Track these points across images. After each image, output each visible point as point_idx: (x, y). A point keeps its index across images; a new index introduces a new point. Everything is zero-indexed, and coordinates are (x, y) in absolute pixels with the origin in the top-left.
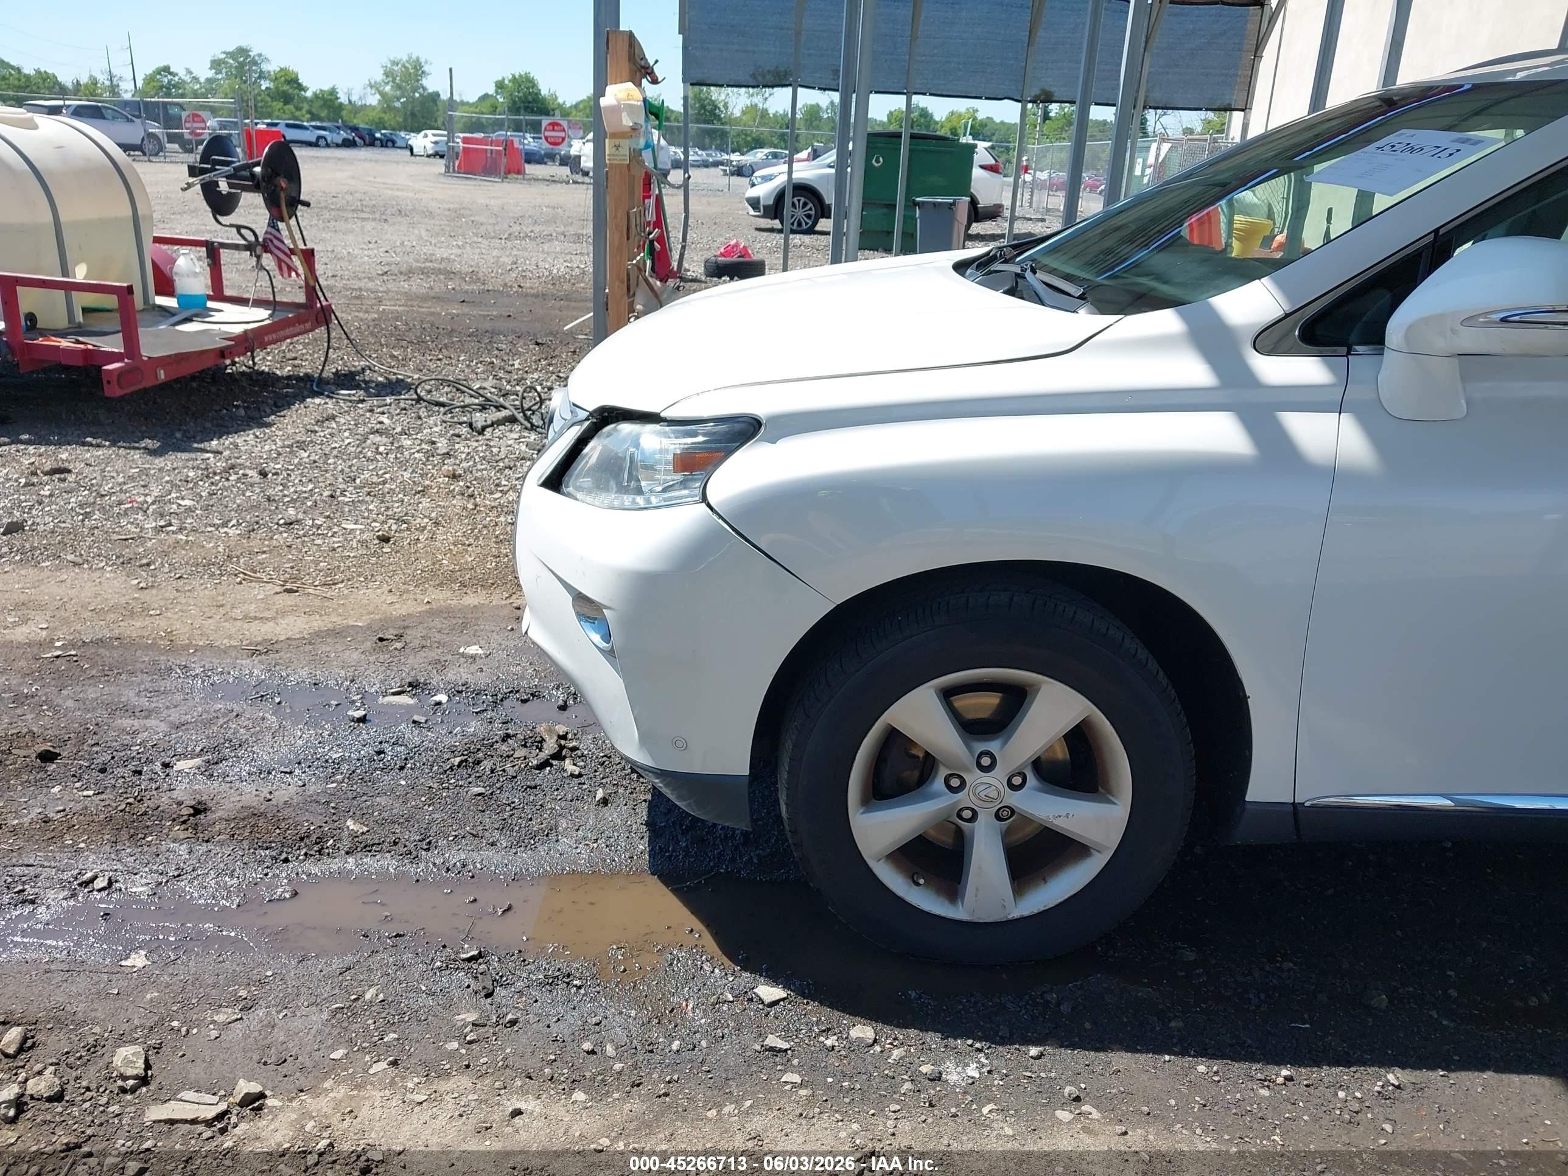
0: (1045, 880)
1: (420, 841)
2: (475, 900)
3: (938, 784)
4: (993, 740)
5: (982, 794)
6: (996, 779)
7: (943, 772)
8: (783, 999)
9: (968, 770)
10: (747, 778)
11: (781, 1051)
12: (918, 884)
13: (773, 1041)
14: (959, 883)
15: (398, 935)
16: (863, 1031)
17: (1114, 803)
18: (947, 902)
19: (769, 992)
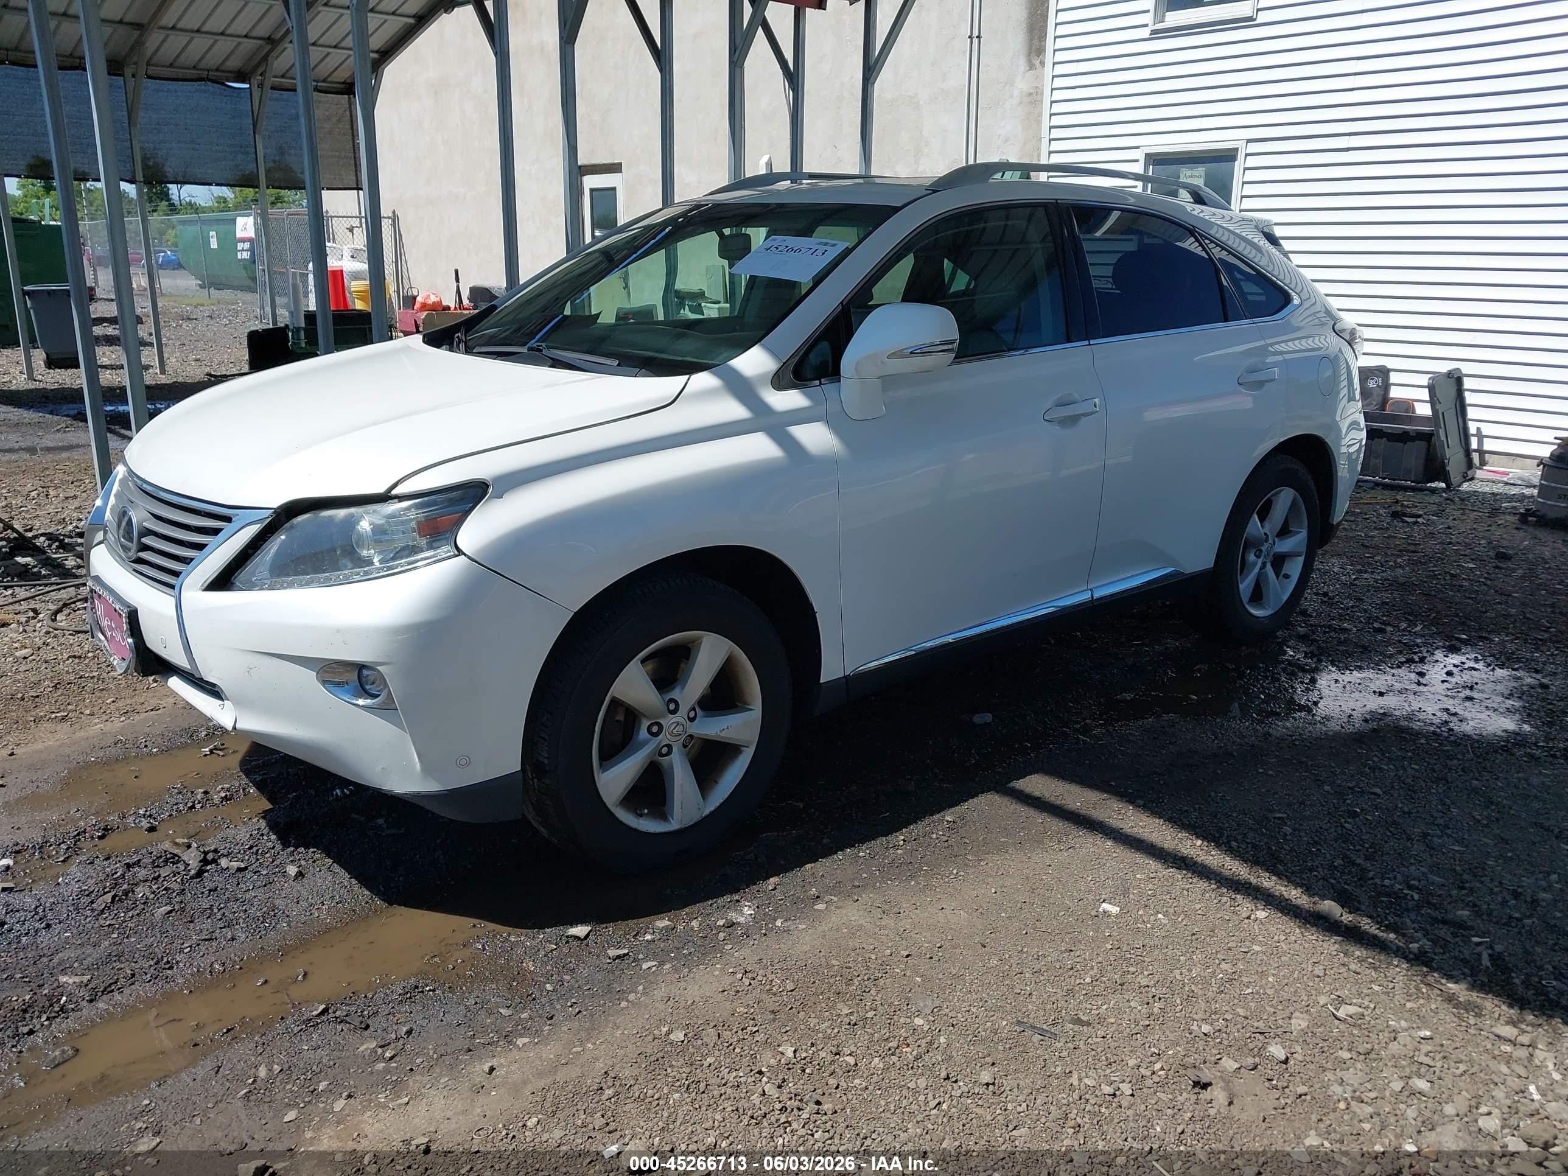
0: (716, 782)
1: (156, 964)
2: (266, 982)
3: (643, 734)
4: (674, 688)
5: (675, 731)
6: (680, 717)
7: (645, 724)
8: (591, 931)
9: (663, 716)
10: (521, 773)
11: (625, 955)
12: (641, 815)
13: (612, 953)
14: (664, 805)
15: (229, 1030)
16: (663, 923)
17: (751, 710)
18: (663, 823)
19: (580, 930)
